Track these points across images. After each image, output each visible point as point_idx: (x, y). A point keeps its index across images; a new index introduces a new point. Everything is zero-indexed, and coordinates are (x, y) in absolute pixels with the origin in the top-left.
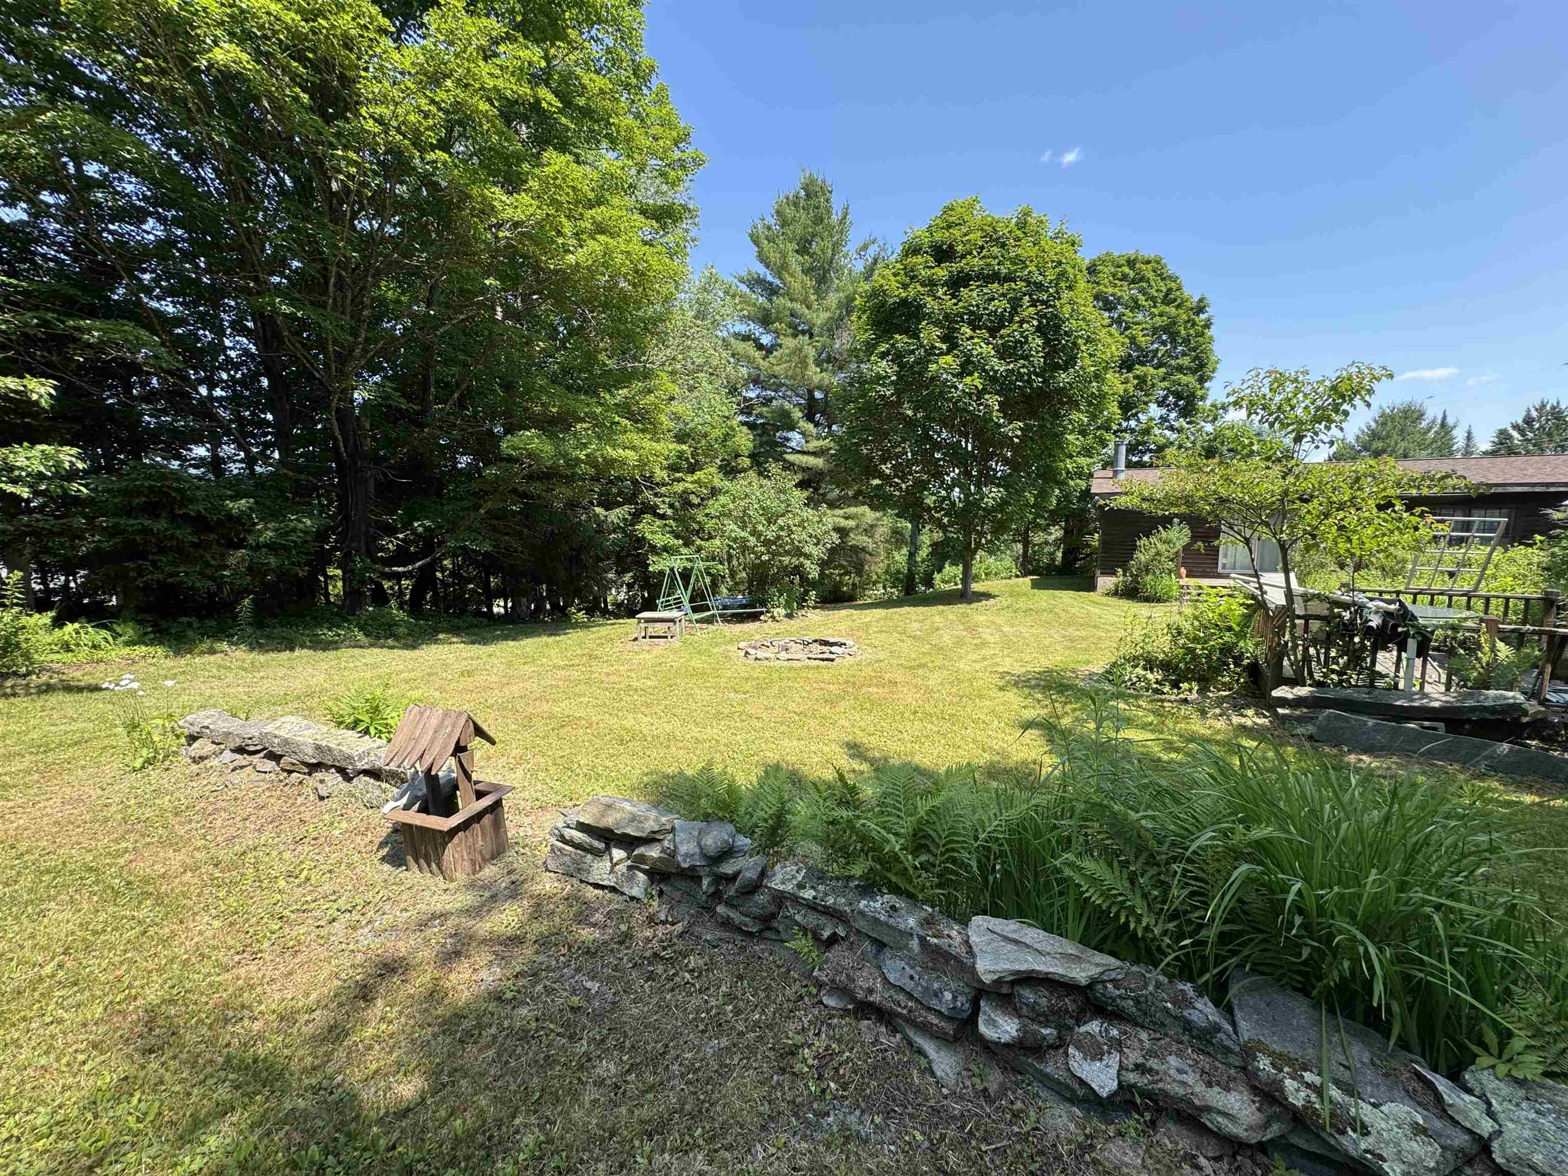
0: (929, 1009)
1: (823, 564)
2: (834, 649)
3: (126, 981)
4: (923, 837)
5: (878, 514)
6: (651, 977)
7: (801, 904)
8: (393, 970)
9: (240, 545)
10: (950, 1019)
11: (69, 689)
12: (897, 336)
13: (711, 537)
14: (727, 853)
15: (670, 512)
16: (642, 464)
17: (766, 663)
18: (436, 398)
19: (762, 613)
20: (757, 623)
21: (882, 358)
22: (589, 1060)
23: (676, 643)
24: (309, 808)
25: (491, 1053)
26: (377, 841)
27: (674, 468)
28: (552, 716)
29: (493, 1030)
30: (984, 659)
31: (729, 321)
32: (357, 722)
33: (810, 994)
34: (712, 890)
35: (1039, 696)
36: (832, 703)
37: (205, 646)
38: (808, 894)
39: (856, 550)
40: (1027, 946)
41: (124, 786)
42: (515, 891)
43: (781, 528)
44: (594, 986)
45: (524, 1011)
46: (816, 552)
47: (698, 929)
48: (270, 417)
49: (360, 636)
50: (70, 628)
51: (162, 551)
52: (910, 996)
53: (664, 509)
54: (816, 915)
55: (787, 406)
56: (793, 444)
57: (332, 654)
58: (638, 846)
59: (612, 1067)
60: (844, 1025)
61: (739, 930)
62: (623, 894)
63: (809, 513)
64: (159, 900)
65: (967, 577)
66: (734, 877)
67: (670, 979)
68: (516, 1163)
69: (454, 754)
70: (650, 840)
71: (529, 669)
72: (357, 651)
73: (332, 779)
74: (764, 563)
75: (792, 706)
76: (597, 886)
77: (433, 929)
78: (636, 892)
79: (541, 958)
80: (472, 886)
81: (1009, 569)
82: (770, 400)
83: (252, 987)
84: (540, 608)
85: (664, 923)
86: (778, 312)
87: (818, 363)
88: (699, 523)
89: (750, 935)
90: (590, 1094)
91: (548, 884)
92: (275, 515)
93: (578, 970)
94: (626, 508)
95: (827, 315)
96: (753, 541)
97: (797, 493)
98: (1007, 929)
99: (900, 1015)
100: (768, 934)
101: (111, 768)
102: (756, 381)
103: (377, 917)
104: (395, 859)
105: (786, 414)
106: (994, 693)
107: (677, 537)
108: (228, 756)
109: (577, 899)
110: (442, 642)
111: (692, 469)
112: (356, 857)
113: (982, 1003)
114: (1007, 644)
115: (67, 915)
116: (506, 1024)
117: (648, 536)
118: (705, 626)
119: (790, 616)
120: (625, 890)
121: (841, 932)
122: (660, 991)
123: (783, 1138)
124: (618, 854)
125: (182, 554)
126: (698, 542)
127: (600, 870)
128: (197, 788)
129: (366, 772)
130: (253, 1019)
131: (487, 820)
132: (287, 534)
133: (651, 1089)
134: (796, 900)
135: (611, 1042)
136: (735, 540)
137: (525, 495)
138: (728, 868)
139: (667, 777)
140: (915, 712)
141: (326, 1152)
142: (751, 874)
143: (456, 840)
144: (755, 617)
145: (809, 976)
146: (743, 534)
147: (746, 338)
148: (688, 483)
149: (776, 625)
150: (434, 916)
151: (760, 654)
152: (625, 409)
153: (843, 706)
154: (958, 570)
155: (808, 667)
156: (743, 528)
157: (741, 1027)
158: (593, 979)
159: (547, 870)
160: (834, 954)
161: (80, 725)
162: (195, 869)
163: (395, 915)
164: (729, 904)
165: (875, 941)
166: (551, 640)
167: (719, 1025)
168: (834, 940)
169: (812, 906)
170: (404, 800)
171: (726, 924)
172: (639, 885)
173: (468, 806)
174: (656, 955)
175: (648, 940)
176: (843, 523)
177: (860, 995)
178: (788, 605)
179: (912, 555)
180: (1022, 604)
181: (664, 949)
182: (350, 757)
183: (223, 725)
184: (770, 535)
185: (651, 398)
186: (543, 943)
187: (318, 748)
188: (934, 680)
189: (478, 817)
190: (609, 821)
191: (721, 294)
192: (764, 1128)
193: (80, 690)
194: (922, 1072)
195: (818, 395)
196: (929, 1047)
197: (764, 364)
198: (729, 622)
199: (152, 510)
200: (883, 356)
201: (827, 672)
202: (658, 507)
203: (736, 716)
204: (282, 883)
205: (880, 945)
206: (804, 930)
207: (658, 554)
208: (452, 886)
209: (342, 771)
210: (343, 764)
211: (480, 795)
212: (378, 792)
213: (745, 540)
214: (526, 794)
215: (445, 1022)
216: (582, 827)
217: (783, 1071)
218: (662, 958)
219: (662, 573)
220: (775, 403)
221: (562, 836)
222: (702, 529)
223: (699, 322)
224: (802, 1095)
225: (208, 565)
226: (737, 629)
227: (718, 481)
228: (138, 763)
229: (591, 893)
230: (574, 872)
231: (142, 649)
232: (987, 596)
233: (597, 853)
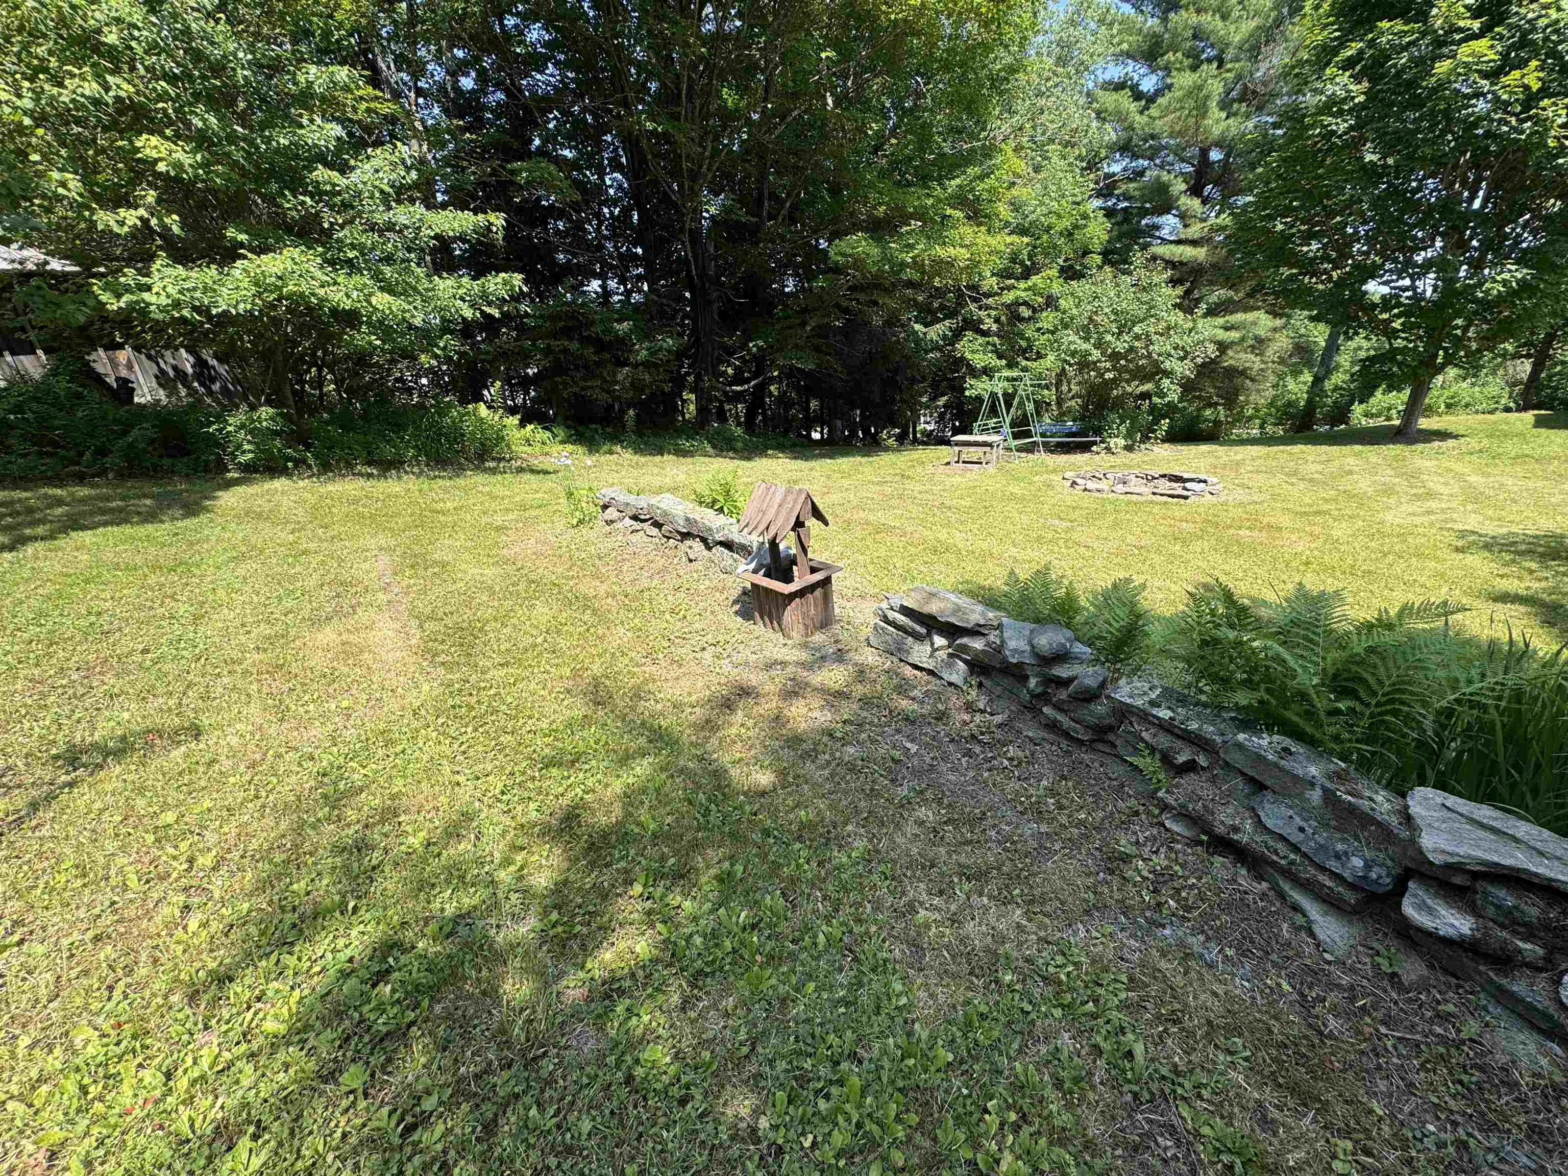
0: (1323, 869)
1: (1188, 387)
2: (1188, 485)
3: (581, 657)
4: (1352, 680)
5: (1279, 322)
6: (969, 753)
7: (1150, 723)
8: (748, 694)
9: (625, 364)
10: (1352, 886)
11: (532, 471)
12: (1384, 24)
13: (1039, 356)
14: (1061, 657)
15: (994, 327)
16: (974, 264)
17: (1098, 495)
18: (769, 214)
19: (1094, 443)
20: (1087, 456)
21: (1345, 69)
22: (909, 803)
23: (991, 469)
24: (684, 568)
25: (826, 772)
26: (732, 599)
27: (1004, 274)
28: (868, 523)
29: (827, 757)
30: (1429, 512)
31: (1101, 62)
32: (715, 501)
33: (1149, 813)
34: (1040, 690)
35: (1534, 566)
36: (1185, 543)
37: (605, 448)
38: (1164, 714)
39: (1233, 373)
40: (1516, 840)
41: (568, 536)
42: (840, 656)
43: (1137, 337)
44: (914, 748)
45: (851, 750)
46: (1183, 369)
47: (1018, 725)
48: (639, 251)
49: (709, 448)
50: (530, 427)
51: (577, 368)
52: (1295, 848)
53: (989, 324)
54: (1169, 737)
55: (1165, 177)
56: (1164, 233)
57: (689, 460)
58: (962, 636)
59: (930, 814)
60: (1192, 855)
61: (1066, 735)
62: (941, 678)
63: (1178, 317)
64: (595, 612)
65: (1413, 408)
66: (1065, 683)
67: (987, 760)
68: (849, 857)
69: (793, 529)
70: (975, 632)
71: (845, 483)
72: (707, 459)
73: (698, 545)
74: (1106, 382)
75: (1130, 539)
76: (916, 667)
77: (776, 672)
78: (955, 678)
79: (864, 714)
80: (805, 646)
81: (1496, 399)
82: (1141, 173)
83: (654, 681)
84: (853, 434)
85: (982, 712)
86: (1175, 35)
87: (1225, 105)
88: (1028, 339)
89: (1080, 742)
90: (911, 829)
91: (869, 657)
92: (647, 335)
93: (898, 731)
94: (947, 323)
95: (1253, 24)
96: (1096, 354)
97: (1167, 291)
98: (1482, 812)
99: (1273, 864)
100: (1100, 746)
101: (560, 526)
102: (1125, 148)
103: (734, 653)
104: (745, 614)
105: (1161, 189)
106: (1446, 554)
107: (1000, 357)
108: (628, 522)
109: (897, 675)
110: (771, 457)
111: (1027, 274)
112: (717, 608)
113: (1411, 884)
114: (1474, 497)
115: (546, 610)
116: (838, 754)
117: (968, 356)
118: (1023, 455)
119: (1129, 448)
120: (945, 676)
121: (1202, 761)
122: (978, 767)
123: (1110, 929)
124: (939, 641)
125: (590, 370)
126: (1024, 363)
127: (920, 653)
128: (609, 543)
129: (721, 543)
130: (657, 702)
131: (818, 592)
132: (656, 353)
133: (968, 842)
134: (1144, 716)
135: (929, 795)
136: (1073, 354)
137: (846, 311)
138: (1062, 671)
139: (983, 588)
140: (1307, 563)
141: (709, 800)
142: (1091, 682)
143: (793, 604)
144: (1085, 448)
145: (1153, 795)
146: (1085, 346)
147: (1119, 86)
148: (1020, 291)
149: (1111, 458)
150: (776, 662)
151: (1091, 485)
152: (961, 200)
153: (1197, 546)
154: (1400, 399)
155: (1152, 502)
156: (1086, 339)
157: (1064, 820)
158: (912, 741)
159: (869, 645)
160: (1189, 782)
161: (540, 495)
162: (614, 597)
163: (745, 654)
164: (1058, 707)
165: (1251, 780)
166: (864, 460)
167: (1040, 815)
168: (1190, 767)
169: (1166, 727)
170: (753, 566)
171: (1053, 726)
172: (958, 672)
173: (801, 579)
174: (973, 737)
175: (965, 723)
176: (1222, 335)
177: (1221, 830)
178: (1129, 435)
179: (1318, 380)
180: (1511, 447)
181: (982, 734)
182: (710, 529)
183: (622, 498)
184: (1121, 347)
185: (990, 182)
186: (866, 702)
187: (687, 519)
188: (1340, 531)
189: (811, 588)
190: (933, 608)
191: (1093, 25)
192: (1087, 912)
193: (538, 472)
194: (1297, 929)
195: (1215, 155)
196: (1313, 910)
197: (1139, 120)
198: (1052, 452)
199: (567, 332)
200: (1349, 64)
201: (1178, 509)
202: (981, 321)
203: (1061, 543)
204: (668, 616)
205: (1259, 787)
206: (1153, 750)
207: (974, 377)
208: (789, 642)
209: (704, 540)
210: (705, 535)
211: (813, 570)
212: (731, 561)
213: (1088, 353)
214: (847, 583)
215: (787, 741)
216: (906, 611)
217: (1111, 872)
218: (980, 742)
219: (979, 399)
220: (1148, 173)
221: (885, 616)
222: (1030, 347)
223: (1060, 70)
224: (1133, 898)
225: (606, 381)
226: (1062, 459)
227: (1056, 288)
228: (575, 522)
229: (908, 671)
230: (897, 651)
231: (570, 447)
232: (1443, 435)
233: (917, 637)
